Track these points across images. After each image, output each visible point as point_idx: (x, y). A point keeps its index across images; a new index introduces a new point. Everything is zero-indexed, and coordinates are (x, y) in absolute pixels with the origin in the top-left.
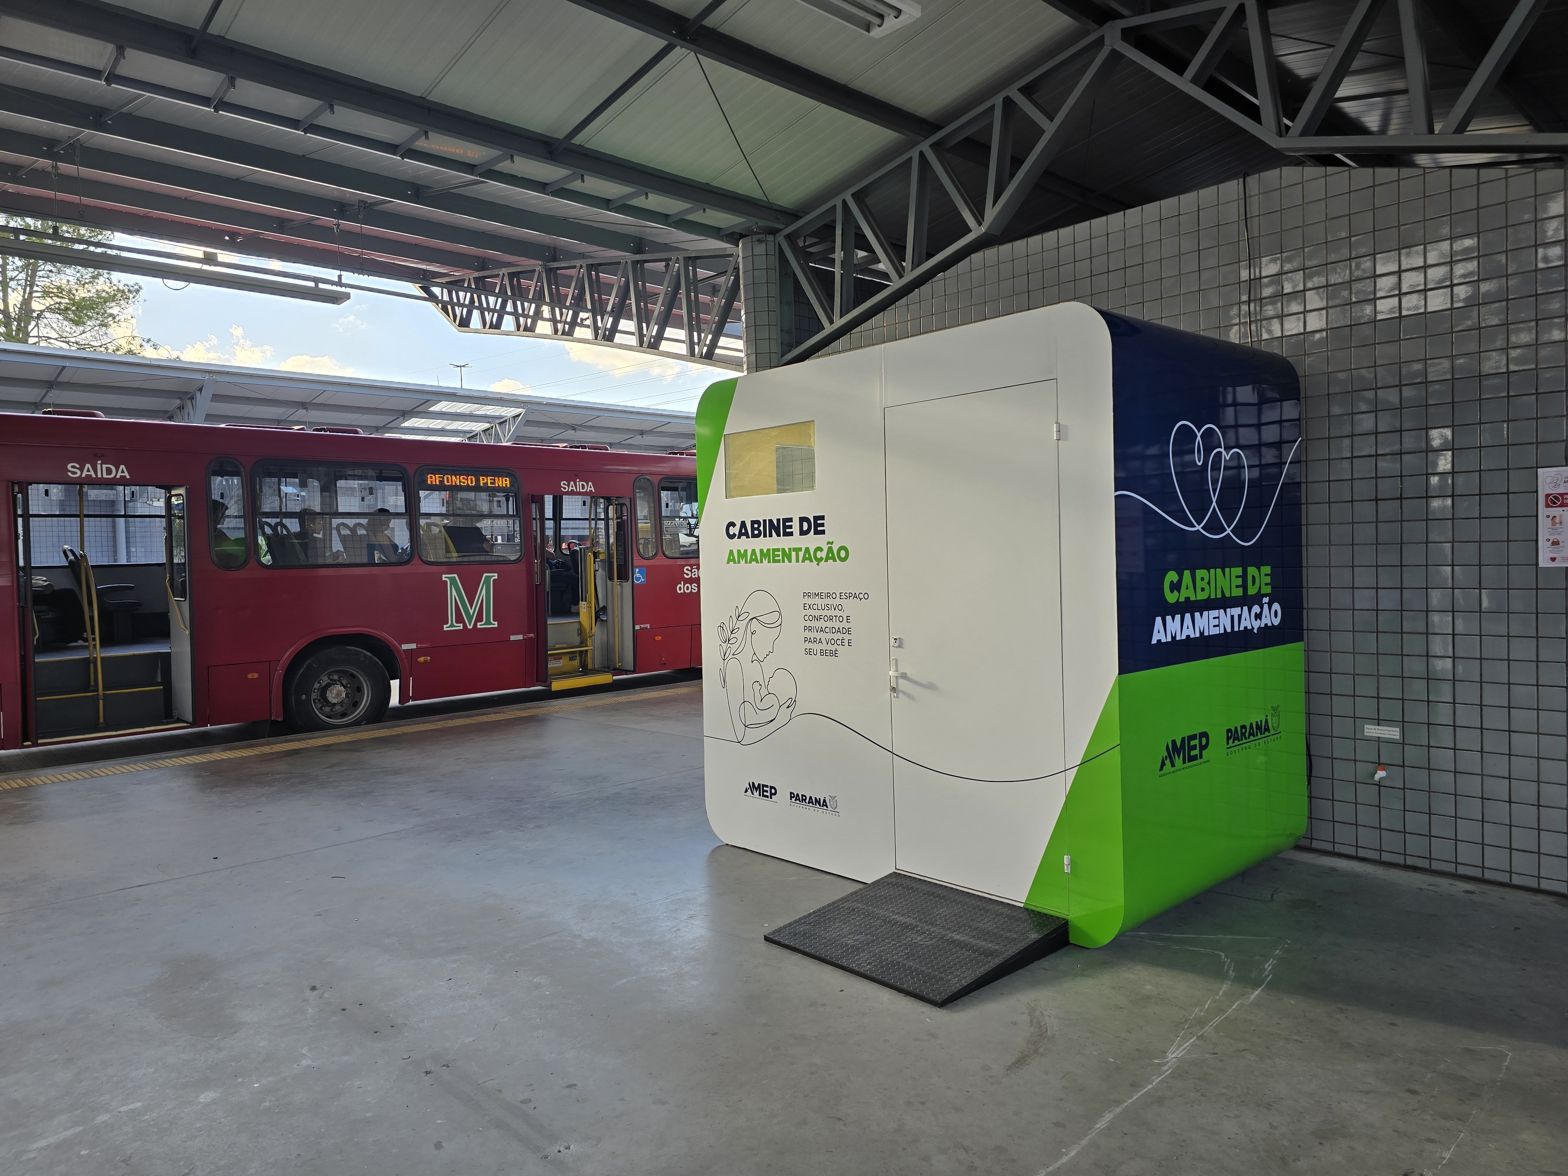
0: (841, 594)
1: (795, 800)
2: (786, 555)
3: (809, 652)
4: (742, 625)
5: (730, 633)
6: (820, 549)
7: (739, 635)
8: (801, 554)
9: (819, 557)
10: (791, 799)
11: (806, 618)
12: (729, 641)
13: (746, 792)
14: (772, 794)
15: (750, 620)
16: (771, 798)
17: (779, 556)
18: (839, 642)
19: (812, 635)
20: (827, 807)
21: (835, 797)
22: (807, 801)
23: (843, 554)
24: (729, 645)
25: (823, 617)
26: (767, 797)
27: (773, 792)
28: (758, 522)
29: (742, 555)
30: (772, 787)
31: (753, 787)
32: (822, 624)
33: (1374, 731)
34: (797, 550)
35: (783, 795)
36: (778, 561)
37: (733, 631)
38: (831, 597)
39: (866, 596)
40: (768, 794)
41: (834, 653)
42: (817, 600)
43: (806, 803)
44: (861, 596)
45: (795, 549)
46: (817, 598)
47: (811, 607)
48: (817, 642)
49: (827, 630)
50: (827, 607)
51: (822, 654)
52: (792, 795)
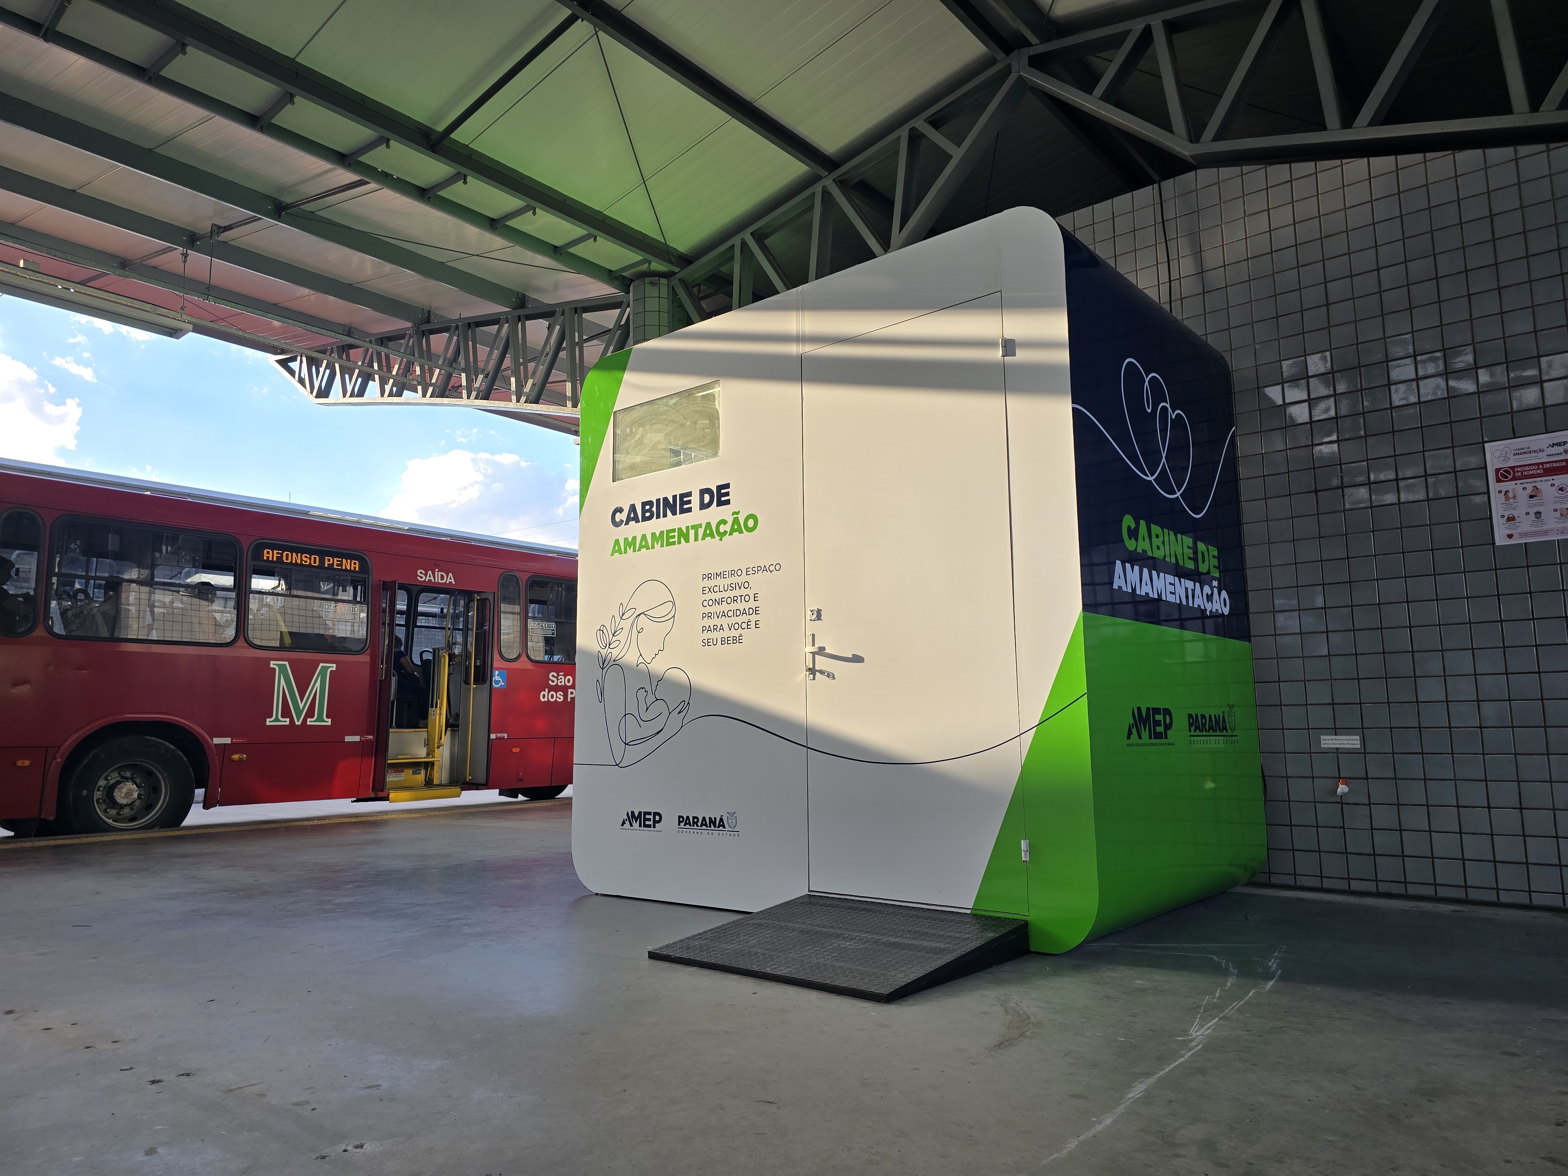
0: (748, 570)
1: (685, 825)
2: (684, 535)
3: (707, 643)
4: (626, 624)
5: (611, 636)
6: (724, 522)
7: (622, 636)
8: (701, 531)
9: (722, 530)
10: (679, 825)
11: (705, 603)
12: (610, 645)
13: (622, 825)
14: (655, 822)
15: (637, 616)
16: (654, 827)
17: (674, 537)
18: (745, 625)
19: (708, 622)
20: (724, 827)
21: (734, 813)
22: (699, 824)
23: (751, 523)
24: (610, 650)
25: (725, 600)
26: (649, 826)
27: (657, 818)
28: (650, 503)
29: (630, 544)
30: (655, 814)
31: (632, 817)
32: (724, 607)
33: (1331, 742)
34: (696, 527)
35: (669, 822)
36: (674, 543)
37: (614, 633)
38: (735, 574)
39: (778, 567)
40: (651, 823)
41: (737, 640)
42: (720, 581)
43: (698, 826)
44: (772, 568)
45: (693, 527)
46: (718, 578)
47: (712, 590)
48: (718, 630)
49: (730, 614)
50: (732, 587)
51: (723, 643)
52: (681, 819)
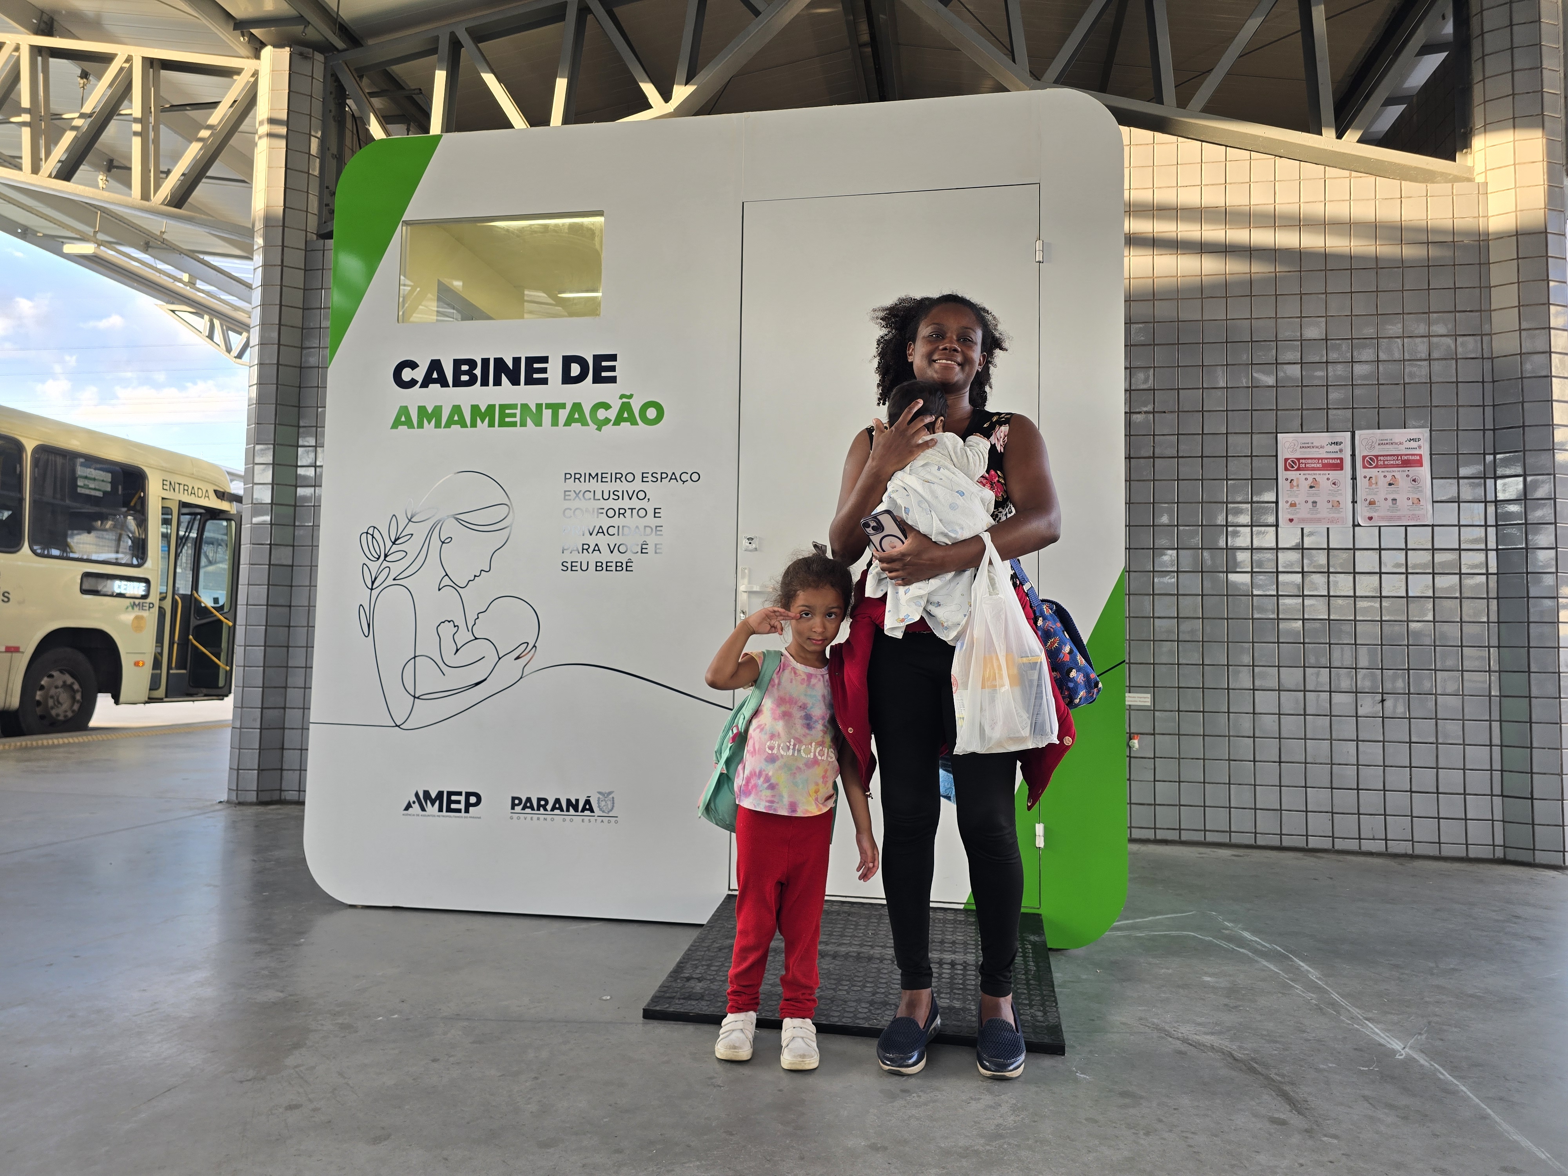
0: (645, 475)
1: (523, 809)
2: (532, 415)
3: (570, 567)
4: (420, 529)
5: (389, 543)
6: (603, 406)
7: (412, 547)
8: (563, 414)
9: (600, 417)
10: (513, 808)
12: (386, 556)
13: (407, 809)
14: (468, 805)
15: (441, 520)
16: (467, 811)
17: (513, 416)
20: (592, 810)
21: (610, 793)
22: (549, 807)
23: (651, 413)
25: (604, 511)
26: (459, 811)
27: (473, 800)
28: (472, 363)
29: (430, 414)
30: (468, 795)
31: (426, 799)
33: (1134, 699)
34: (555, 408)
35: (495, 804)
36: (514, 424)
37: (396, 540)
38: (623, 479)
40: (462, 806)
41: (624, 567)
42: (592, 485)
43: (546, 810)
45: (548, 406)
46: (593, 481)
47: (581, 495)
48: (590, 550)
49: (613, 531)
50: (616, 495)
51: (599, 569)
52: (517, 802)
